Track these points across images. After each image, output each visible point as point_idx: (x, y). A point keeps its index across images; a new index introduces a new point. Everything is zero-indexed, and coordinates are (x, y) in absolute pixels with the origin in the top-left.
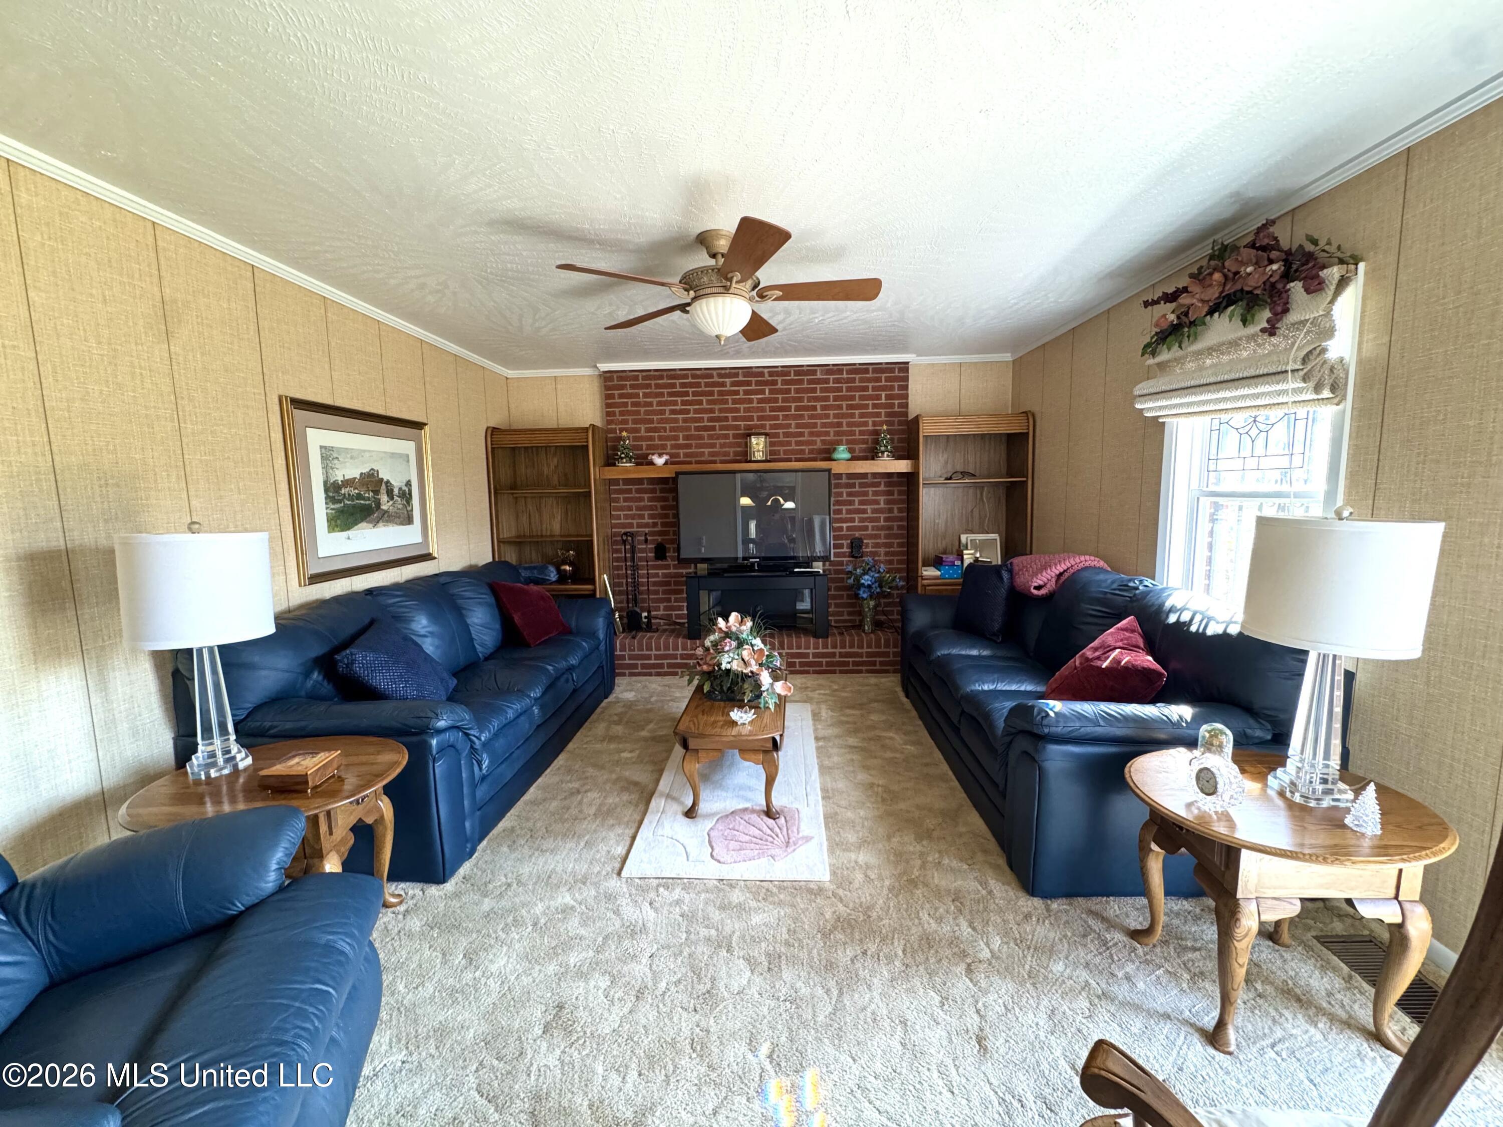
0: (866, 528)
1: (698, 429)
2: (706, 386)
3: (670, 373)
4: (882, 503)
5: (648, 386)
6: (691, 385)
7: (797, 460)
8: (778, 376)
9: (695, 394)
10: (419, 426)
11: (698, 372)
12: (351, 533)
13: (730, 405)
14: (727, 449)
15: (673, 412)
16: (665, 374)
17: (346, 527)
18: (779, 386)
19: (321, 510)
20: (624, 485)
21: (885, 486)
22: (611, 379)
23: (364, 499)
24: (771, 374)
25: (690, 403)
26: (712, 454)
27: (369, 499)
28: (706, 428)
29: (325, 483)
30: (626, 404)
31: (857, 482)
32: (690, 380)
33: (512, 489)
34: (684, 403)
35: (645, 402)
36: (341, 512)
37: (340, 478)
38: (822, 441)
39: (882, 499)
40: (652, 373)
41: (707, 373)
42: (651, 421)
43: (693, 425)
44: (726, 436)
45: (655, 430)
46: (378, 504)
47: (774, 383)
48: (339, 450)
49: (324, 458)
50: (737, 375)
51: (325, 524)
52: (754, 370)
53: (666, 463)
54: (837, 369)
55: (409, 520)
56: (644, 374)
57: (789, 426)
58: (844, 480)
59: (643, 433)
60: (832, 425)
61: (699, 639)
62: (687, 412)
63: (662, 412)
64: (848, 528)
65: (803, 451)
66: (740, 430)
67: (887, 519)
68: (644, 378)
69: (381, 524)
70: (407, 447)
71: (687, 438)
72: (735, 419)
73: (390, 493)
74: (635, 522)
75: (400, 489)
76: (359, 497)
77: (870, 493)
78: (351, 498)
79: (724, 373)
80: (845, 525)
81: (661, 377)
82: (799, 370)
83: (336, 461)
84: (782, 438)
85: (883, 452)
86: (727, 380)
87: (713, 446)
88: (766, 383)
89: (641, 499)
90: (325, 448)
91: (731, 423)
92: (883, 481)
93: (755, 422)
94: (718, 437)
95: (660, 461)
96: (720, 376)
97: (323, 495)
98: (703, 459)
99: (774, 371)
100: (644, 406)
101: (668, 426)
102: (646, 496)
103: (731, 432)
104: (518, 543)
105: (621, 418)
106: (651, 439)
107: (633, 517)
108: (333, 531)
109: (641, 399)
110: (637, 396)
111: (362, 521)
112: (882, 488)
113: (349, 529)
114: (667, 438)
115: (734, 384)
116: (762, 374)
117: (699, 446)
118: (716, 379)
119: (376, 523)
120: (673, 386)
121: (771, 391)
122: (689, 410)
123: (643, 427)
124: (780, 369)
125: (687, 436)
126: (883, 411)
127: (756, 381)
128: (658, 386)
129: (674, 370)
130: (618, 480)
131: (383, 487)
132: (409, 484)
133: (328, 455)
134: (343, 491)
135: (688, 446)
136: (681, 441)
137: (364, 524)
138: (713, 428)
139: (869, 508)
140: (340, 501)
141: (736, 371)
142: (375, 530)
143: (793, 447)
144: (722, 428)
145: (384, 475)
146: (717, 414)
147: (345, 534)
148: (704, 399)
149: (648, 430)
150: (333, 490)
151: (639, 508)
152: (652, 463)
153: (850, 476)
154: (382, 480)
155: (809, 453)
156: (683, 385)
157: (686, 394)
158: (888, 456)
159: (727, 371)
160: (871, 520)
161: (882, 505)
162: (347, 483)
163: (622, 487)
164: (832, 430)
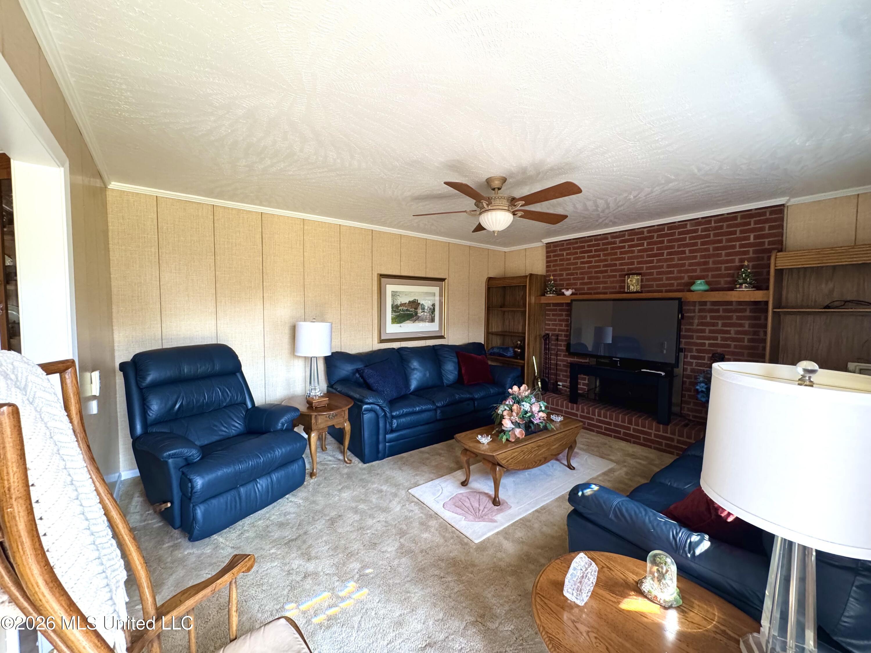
0: (729, 346)
1: (596, 272)
2: (603, 245)
3: (581, 240)
4: (747, 326)
5: (569, 249)
6: (594, 246)
7: (667, 291)
8: (654, 232)
9: (596, 251)
10: (443, 280)
11: (599, 237)
12: (402, 325)
13: (619, 256)
14: (615, 285)
15: (582, 263)
16: (579, 240)
17: (400, 322)
18: (655, 239)
19: (389, 315)
20: (553, 306)
21: (750, 312)
22: (550, 247)
23: (409, 311)
24: (649, 232)
25: (593, 257)
26: (605, 288)
27: (412, 311)
28: (602, 272)
29: (392, 305)
30: (556, 260)
31: (721, 308)
32: (593, 242)
33: (501, 307)
34: (589, 257)
35: (567, 258)
36: (398, 316)
37: (399, 303)
38: (688, 276)
39: (747, 323)
40: (572, 241)
41: (605, 236)
42: (570, 269)
43: (594, 270)
44: (615, 276)
45: (572, 274)
46: (416, 314)
47: (652, 237)
48: (400, 292)
49: (393, 296)
50: (624, 236)
51: (391, 321)
52: (637, 231)
53: (573, 294)
54: (707, 220)
55: (432, 320)
56: (567, 242)
57: (662, 267)
58: (708, 307)
59: (565, 276)
60: (698, 264)
61: (576, 404)
62: (591, 262)
63: (576, 263)
64: (710, 345)
65: (672, 285)
66: (624, 271)
67: (750, 340)
68: (567, 244)
69: (417, 321)
70: (436, 290)
71: (589, 278)
72: (621, 265)
73: (423, 309)
74: (557, 328)
75: (428, 307)
76: (407, 310)
77: (735, 317)
78: (403, 311)
79: (614, 235)
80: (707, 342)
81: (577, 243)
82: (671, 226)
83: (398, 297)
84: (655, 276)
85: (741, 284)
86: (617, 240)
87: (606, 283)
88: (645, 239)
89: (562, 315)
90: (394, 292)
91: (618, 267)
92: (748, 308)
93: (636, 265)
94: (610, 277)
95: (568, 293)
96: (613, 237)
97: (391, 310)
98: (599, 291)
99: (651, 229)
100: (566, 261)
101: (579, 271)
102: (564, 313)
103: (618, 274)
104: (503, 335)
105: (553, 268)
106: (569, 279)
107: (556, 325)
108: (394, 323)
109: (565, 257)
110: (563, 255)
111: (408, 320)
112: (748, 313)
113: (401, 323)
114: (578, 279)
115: (621, 242)
116: (642, 233)
117: (596, 283)
118: (610, 240)
119: (414, 321)
120: (583, 247)
121: (648, 244)
122: (592, 261)
123: (565, 273)
124: (656, 227)
125: (590, 277)
126: (751, 249)
127: (638, 238)
128: (574, 248)
129: (585, 237)
130: (550, 304)
131: (420, 306)
132: (434, 305)
133: (394, 294)
134: (400, 308)
135: (591, 283)
136: (586, 281)
137: (408, 321)
138: (606, 271)
139: (733, 330)
140: (398, 312)
141: (624, 233)
142: (414, 324)
143: (665, 282)
144: (612, 271)
145: (421, 301)
146: (609, 262)
147: (399, 325)
148: (601, 253)
149: (568, 275)
150: (395, 308)
151: (560, 320)
152: (563, 294)
153: (714, 303)
154: (420, 303)
155: (677, 286)
156: (589, 246)
157: (591, 251)
158: (746, 287)
159: (617, 234)
160: (733, 339)
161: (747, 328)
162: (402, 305)
163: (552, 307)
164: (698, 268)
